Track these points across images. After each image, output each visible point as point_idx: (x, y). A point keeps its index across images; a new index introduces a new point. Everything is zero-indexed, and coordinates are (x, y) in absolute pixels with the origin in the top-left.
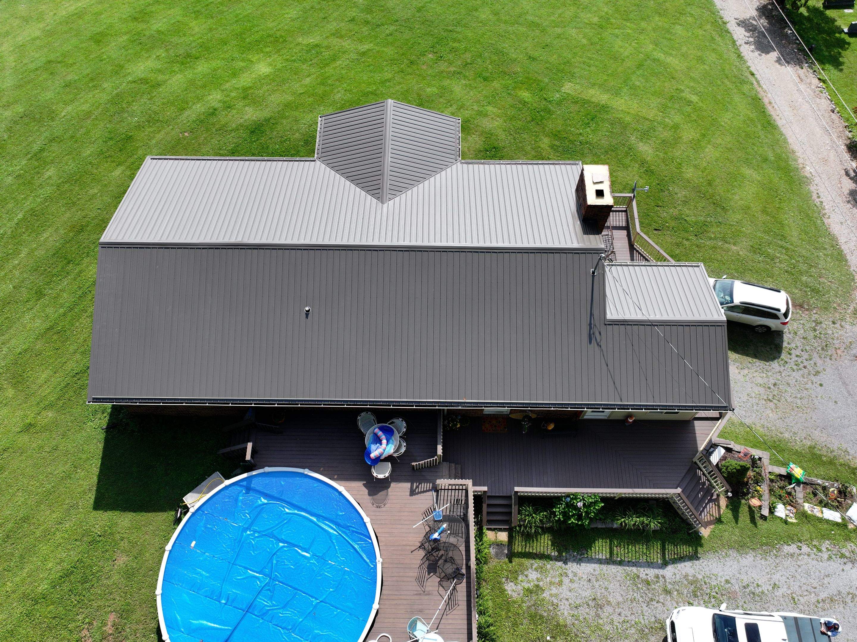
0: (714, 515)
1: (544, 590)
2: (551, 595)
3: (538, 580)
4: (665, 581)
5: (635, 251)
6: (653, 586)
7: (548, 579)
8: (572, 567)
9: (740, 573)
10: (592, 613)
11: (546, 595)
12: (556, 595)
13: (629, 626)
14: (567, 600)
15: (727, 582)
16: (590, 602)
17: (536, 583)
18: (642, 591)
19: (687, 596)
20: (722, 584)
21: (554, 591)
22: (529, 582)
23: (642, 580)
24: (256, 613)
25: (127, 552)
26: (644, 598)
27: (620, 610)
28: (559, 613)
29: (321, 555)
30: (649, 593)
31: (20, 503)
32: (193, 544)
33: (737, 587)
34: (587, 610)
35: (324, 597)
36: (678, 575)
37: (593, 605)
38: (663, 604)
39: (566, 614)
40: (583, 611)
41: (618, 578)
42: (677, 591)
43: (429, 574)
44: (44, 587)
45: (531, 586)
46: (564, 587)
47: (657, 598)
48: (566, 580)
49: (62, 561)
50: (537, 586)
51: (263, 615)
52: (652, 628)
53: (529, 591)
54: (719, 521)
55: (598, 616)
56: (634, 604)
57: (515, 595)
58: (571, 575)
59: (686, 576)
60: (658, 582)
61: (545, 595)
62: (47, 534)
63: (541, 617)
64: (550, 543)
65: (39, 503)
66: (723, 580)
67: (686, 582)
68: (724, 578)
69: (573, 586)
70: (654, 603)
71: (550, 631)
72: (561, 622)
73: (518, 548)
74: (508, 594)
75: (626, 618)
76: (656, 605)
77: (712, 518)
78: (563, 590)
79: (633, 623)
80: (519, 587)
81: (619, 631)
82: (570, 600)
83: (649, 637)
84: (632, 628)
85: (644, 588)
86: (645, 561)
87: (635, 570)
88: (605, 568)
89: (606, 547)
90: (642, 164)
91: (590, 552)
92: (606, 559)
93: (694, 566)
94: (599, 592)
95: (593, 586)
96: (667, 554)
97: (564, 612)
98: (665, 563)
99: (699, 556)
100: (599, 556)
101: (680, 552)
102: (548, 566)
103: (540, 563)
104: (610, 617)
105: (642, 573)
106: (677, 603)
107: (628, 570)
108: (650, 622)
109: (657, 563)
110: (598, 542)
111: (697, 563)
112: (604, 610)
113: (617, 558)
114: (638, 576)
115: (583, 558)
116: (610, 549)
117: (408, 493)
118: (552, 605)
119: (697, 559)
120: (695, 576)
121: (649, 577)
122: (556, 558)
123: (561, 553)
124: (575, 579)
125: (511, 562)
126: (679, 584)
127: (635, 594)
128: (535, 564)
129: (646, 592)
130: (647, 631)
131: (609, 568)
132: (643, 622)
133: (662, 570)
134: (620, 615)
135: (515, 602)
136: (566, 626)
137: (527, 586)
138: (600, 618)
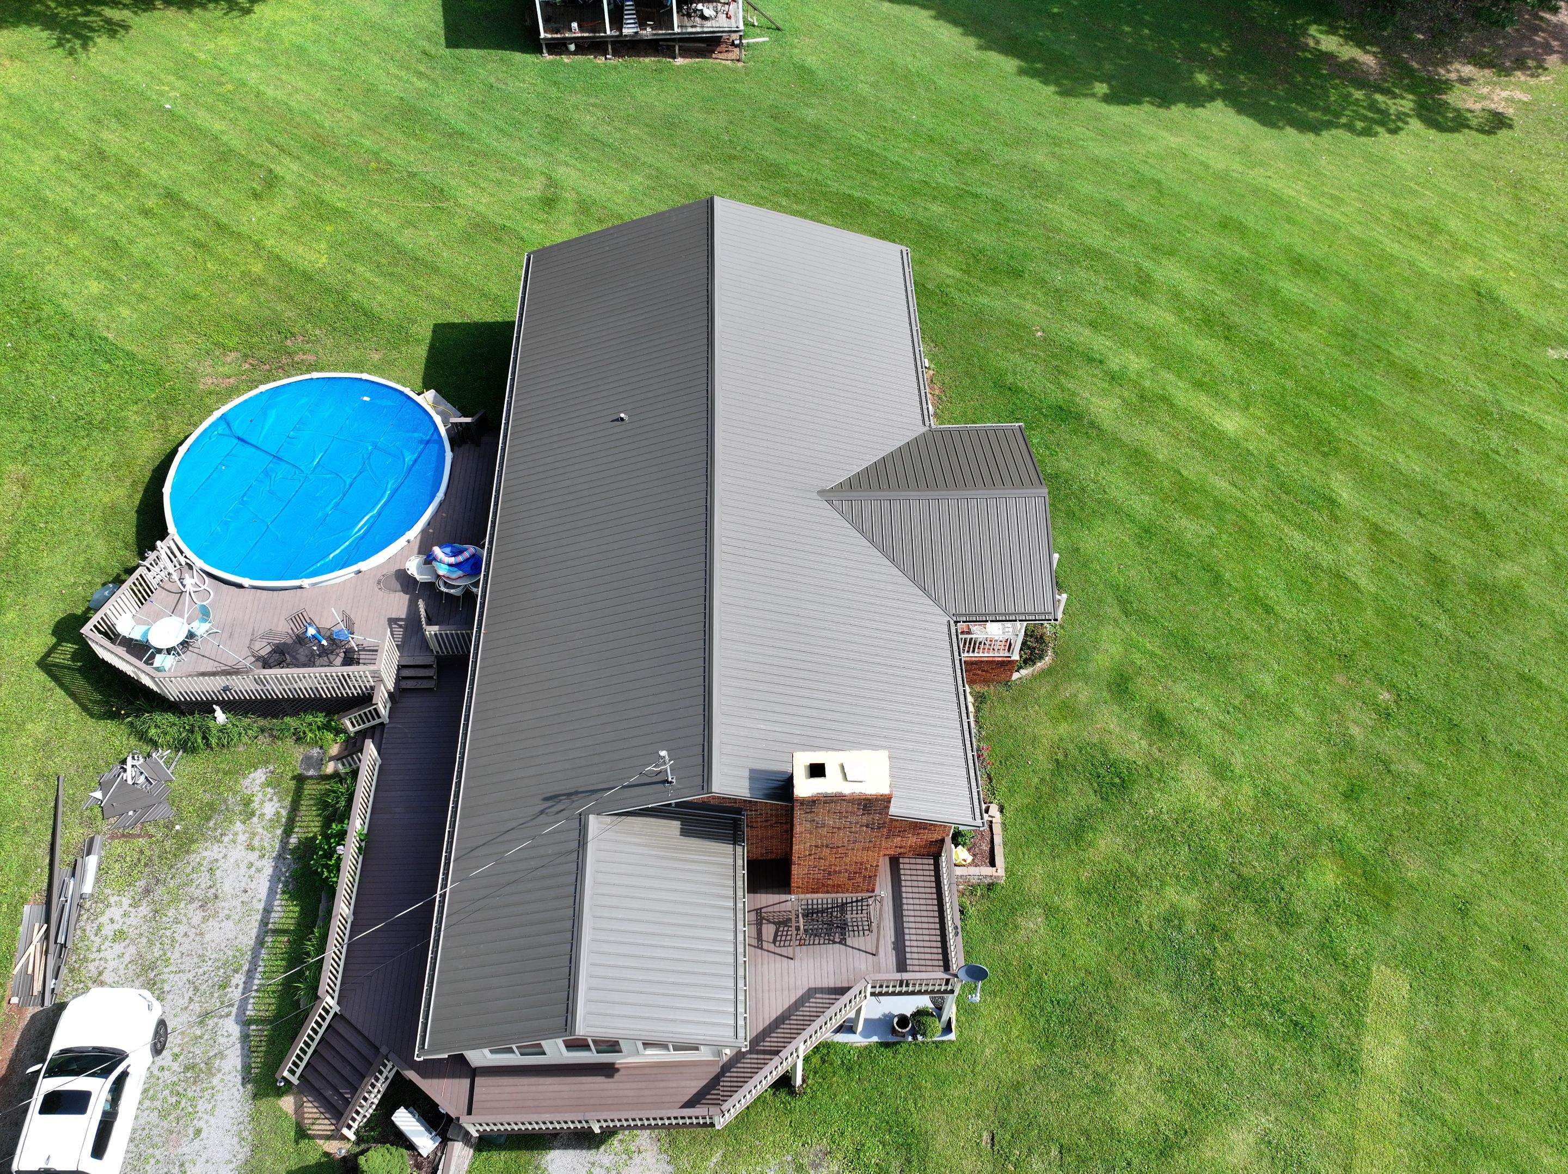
0: (316, 1127)
1: (244, 823)
2: (236, 834)
3: (262, 815)
4: (221, 1017)
6: (216, 995)
7: (260, 830)
8: (268, 867)
9: (207, 1162)
10: (198, 893)
11: (238, 826)
12: (234, 842)
13: (166, 947)
14: (225, 856)
15: (198, 1132)
16: (213, 890)
17: (258, 813)
18: (213, 974)
19: (189, 1052)
20: (195, 1121)
21: (242, 838)
22: (262, 803)
23: (229, 977)
24: (270, 465)
25: (383, 359)
26: (202, 978)
27: (192, 936)
28: (209, 844)
29: (326, 522)
30: (208, 986)
32: (367, 399)
33: (186, 1150)
34: (203, 886)
35: (273, 529)
36: (225, 1040)
37: (209, 895)
38: (186, 1008)
39: (205, 854)
40: (203, 879)
41: (241, 937)
42: (201, 1037)
44: (355, 296)
45: (255, 805)
46: (244, 853)
47: (196, 999)
48: (253, 857)
49: (381, 306)
50: (253, 814)
51: (267, 472)
52: (154, 984)
53: (247, 802)
54: (302, 1133)
55: (192, 900)
56: (196, 960)
57: (247, 782)
58: (259, 864)
59: (223, 1057)
60: (222, 1003)
61: (238, 823)
63: (208, 819)
64: (311, 835)
65: (454, 277)
66: (201, 1124)
67: (211, 1054)
68: (204, 1126)
69: (243, 865)
70: (191, 993)
71: (185, 831)
72: (194, 847)
73: (310, 789)
74: (250, 773)
75: (177, 945)
76: (187, 998)
77: (310, 1121)
78: (238, 853)
79: (169, 954)
80: (257, 789)
81: (162, 932)
82: (223, 861)
83: (141, 979)
85: (216, 980)
86: (255, 987)
87: (246, 968)
88: (259, 917)
89: (289, 921)
90: (1186, 1132)
91: (286, 896)
92: (271, 921)
93: (234, 1073)
94: (224, 906)
95: (236, 896)
96: (260, 1027)
97: (207, 852)
98: (246, 1023)
99: (249, 1086)
100: (279, 908)
101: (259, 1049)
102: (279, 832)
103: (284, 820)
104: (185, 920)
105: (239, 979)
106: (183, 1033)
107: (248, 956)
108: (163, 981)
109: (250, 1007)
110: (297, 909)
111: (239, 1079)
112: (198, 912)
113: (269, 939)
114: (236, 971)
115: (281, 885)
116: (285, 927)
117: (393, 616)
118: (221, 835)
119: (244, 1082)
120: (219, 1071)
121: (230, 990)
122: (287, 843)
123: (292, 852)
124: (253, 869)
125: (294, 778)
126: (211, 1042)
127: (210, 963)
128: (284, 813)
129: (210, 982)
130: (152, 975)
131: (257, 924)
132: (166, 970)
133: (237, 1016)
134: (186, 934)
135: (236, 782)
136: (187, 852)
137: (257, 799)
138: (186, 904)
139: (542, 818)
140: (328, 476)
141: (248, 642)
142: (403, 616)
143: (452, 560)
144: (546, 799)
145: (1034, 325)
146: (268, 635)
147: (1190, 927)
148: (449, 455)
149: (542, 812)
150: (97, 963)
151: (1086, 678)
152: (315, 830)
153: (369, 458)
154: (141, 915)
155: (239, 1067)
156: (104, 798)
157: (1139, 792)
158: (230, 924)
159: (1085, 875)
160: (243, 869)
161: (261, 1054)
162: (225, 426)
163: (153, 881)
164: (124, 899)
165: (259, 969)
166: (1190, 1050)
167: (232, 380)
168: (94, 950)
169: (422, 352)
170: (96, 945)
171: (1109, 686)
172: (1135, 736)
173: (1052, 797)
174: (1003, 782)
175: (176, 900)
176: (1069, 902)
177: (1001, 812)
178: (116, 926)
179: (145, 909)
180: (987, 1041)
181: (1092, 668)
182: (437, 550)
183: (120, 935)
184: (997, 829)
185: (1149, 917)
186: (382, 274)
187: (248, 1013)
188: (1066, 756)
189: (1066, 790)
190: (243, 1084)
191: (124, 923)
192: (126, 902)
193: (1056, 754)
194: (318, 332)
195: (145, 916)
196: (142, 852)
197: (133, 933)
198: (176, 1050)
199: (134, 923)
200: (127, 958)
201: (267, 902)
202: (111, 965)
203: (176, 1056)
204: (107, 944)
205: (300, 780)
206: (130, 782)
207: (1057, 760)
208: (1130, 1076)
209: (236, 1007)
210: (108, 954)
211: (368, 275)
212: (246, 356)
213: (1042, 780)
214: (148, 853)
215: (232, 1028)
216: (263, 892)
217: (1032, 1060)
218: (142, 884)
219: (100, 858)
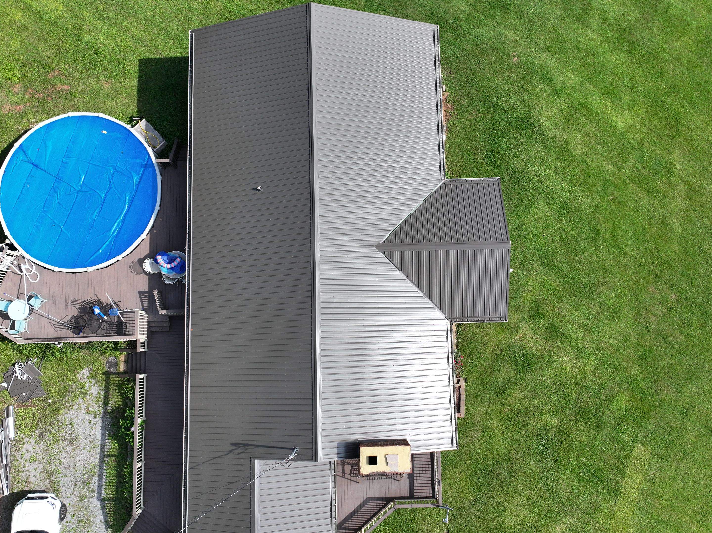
1: (83, 398)
2: (80, 404)
3: (91, 394)
4: (90, 498)
5: (385, 502)
6: (86, 487)
7: (92, 403)
8: (99, 422)
10: (67, 436)
11: (80, 400)
12: (80, 409)
13: (57, 464)
14: (77, 417)
16: (74, 435)
17: (89, 393)
18: (82, 477)
19: (78, 514)
21: (83, 407)
22: (90, 387)
23: (90, 478)
24: (55, 184)
25: (111, 89)
26: (77, 479)
27: (68, 459)
28: (67, 410)
29: (94, 226)
30: (81, 483)
31: (147, 5)
32: (105, 132)
34: (69, 432)
35: (65, 231)
36: (94, 508)
37: (73, 437)
38: (73, 494)
39: (67, 415)
40: (68, 429)
41: (92, 458)
42: (83, 507)
43: (79, 308)
44: (86, 37)
45: (87, 388)
46: (86, 415)
47: (77, 489)
48: (91, 416)
49: (104, 45)
50: (86, 394)
51: (54, 189)
52: (55, 483)
53: (83, 388)
55: (64, 441)
56: (73, 470)
57: (80, 376)
58: (94, 421)
59: (95, 516)
60: (89, 491)
61: (80, 399)
62: (123, 31)
63: (64, 396)
64: (117, 406)
65: (147, 19)
67: (89, 515)
69: (87, 422)
70: (73, 487)
71: (54, 402)
72: (61, 412)
73: (114, 380)
74: (81, 371)
75: (62, 463)
76: (72, 488)
78: (82, 415)
79: (59, 468)
80: (86, 380)
81: (53, 457)
82: (76, 419)
83: (48, 480)
84: (55, 467)
85: (84, 480)
86: (104, 483)
87: (97, 474)
88: (99, 448)
89: (114, 450)
90: (535, 527)
91: (111, 438)
92: (106, 450)
93: (101, 524)
94: (82, 442)
95: (86, 438)
96: (109, 502)
97: (68, 414)
98: (102, 500)
99: (109, 530)
100: (108, 444)
101: (111, 513)
102: (101, 403)
103: (102, 397)
104: (63, 450)
105: (95, 479)
106: (73, 506)
107: (97, 468)
108: (59, 481)
109: (103, 492)
110: (117, 445)
111: (104, 526)
112: (69, 446)
113: (106, 459)
114: (93, 476)
115: (107, 432)
116: (113, 453)
117: (141, 290)
118: (73, 405)
119: (107, 528)
120: (94, 523)
121: (92, 485)
122: (106, 409)
123: (110, 414)
124: (92, 424)
125: (104, 373)
126: (88, 509)
127: (80, 472)
128: (102, 393)
129: (81, 481)
130: (53, 478)
131: (99, 452)
132: (59, 476)
133: (97, 497)
134: (65, 458)
135: (75, 376)
136: (57, 415)
137: (87, 385)
138: (62, 442)
139: (231, 455)
140: (90, 192)
141: (64, 306)
142: (147, 290)
144: (233, 444)
145: (512, 52)
146: (75, 302)
147: (551, 434)
148: (159, 178)
149: (231, 451)
150: (25, 473)
151: (517, 308)
152: (120, 403)
153: (112, 178)
154: (41, 448)
155: (103, 521)
156: (8, 386)
157: (537, 370)
158: (85, 452)
159: (504, 410)
160: (87, 424)
161: (112, 515)
162: (23, 154)
163: (43, 431)
164: (31, 440)
165: (104, 474)
166: (543, 490)
167: (21, 106)
168: (22, 466)
169: (133, 82)
170: (23, 464)
171: (529, 312)
172: (538, 339)
173: (492, 373)
174: (468, 366)
175: (56, 440)
176: (494, 424)
177: (465, 381)
178: (30, 454)
179: (42, 445)
180: (449, 488)
181: (521, 302)
182: (159, 258)
183: (33, 459)
184: (463, 391)
185: (532, 430)
186: (101, 18)
187: (102, 495)
188: (501, 352)
189: (499, 369)
190: (106, 528)
191: (34, 452)
192: (32, 441)
193: (496, 351)
194: (67, 67)
195: (43, 449)
196: (34, 415)
197: (39, 458)
198: (72, 513)
199: (39, 452)
200: (39, 470)
201: (101, 440)
202: (32, 473)
203: (73, 516)
204: (28, 463)
205: (107, 374)
206: (19, 378)
207: (496, 354)
208: (513, 503)
209: (96, 493)
210: (29, 468)
211: (92, 19)
212: (26, 87)
213: (488, 365)
214: (37, 415)
215: (96, 503)
216: (99, 436)
217: (469, 497)
218: (38, 431)
219: (14, 418)
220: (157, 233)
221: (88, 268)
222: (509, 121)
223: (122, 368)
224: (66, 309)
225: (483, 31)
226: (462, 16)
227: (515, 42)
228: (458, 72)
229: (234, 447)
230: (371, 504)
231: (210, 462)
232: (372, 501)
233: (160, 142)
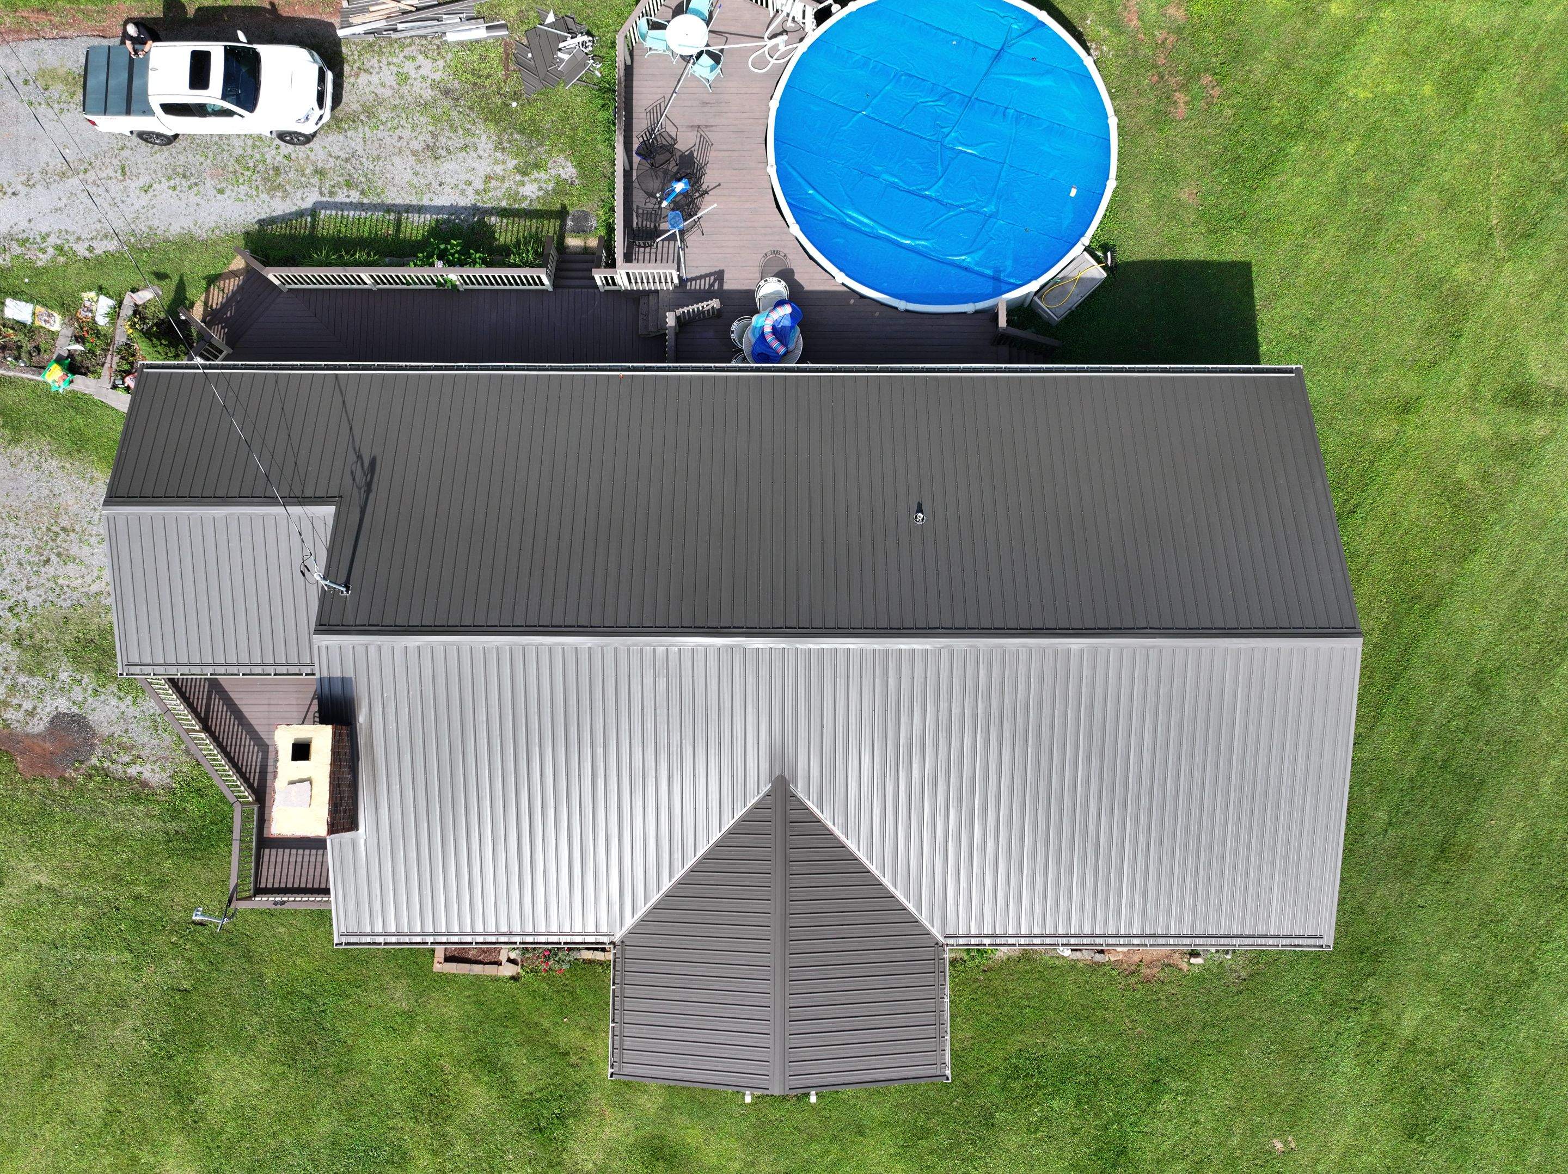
0: (216, 291)
1: (516, 168)
2: (504, 162)
3: (523, 184)
4: (320, 188)
5: (256, 785)
6: (341, 179)
7: (507, 185)
8: (466, 201)
9: (198, 205)
10: (442, 139)
11: (511, 163)
12: (496, 162)
13: (389, 124)
14: (480, 157)
15: (221, 191)
16: (444, 153)
17: (526, 179)
18: (360, 172)
19: (291, 168)
20: (230, 187)
21: (499, 169)
22: (537, 181)
23: (357, 187)
24: (958, 96)
25: (1180, 204)
26: (358, 162)
27: (399, 145)
28: (494, 137)
29: (865, 178)
30: (349, 170)
31: (1379, 276)
32: (1073, 192)
33: (208, 184)
34: (450, 143)
35: (855, 119)
36: (299, 197)
37: (440, 150)
38: (331, 156)
39: (484, 138)
40: (457, 142)
41: (396, 189)
42: (303, 175)
43: (692, 153)
44: (1298, 149)
45: (535, 174)
46: (482, 174)
47: (338, 162)
48: (478, 184)
49: (1281, 187)
50: (525, 174)
51: (947, 95)
52: (354, 121)
53: (537, 166)
54: (212, 280)
55: (434, 136)
56: (375, 153)
57: (561, 161)
58: (470, 191)
59: (284, 198)
60: (333, 186)
61: (515, 162)
62: (1317, 227)
63: (522, 132)
64: (497, 236)
65: (1347, 277)
66: (228, 192)
67: (288, 187)
68: (226, 196)
69: (469, 177)
70: (344, 156)
71: (510, 113)
72: (492, 126)
73: (550, 227)
74: (572, 162)
75: (391, 133)
76: (341, 153)
77: (222, 285)
78: (483, 168)
79: (381, 127)
80: (553, 172)
81: (404, 116)
82: (475, 156)
83: (360, 109)
84: (384, 120)
85: (355, 176)
86: (346, 213)
87: (366, 201)
88: (414, 203)
89: (409, 231)
90: (195, 1122)
91: (433, 224)
92: (410, 215)
93: (268, 211)
94: (429, 168)
95: (436, 177)
96: (309, 225)
97: (485, 138)
98: (314, 212)
99: (256, 226)
100: (422, 219)
101: (288, 229)
102: (504, 204)
103: (517, 206)
104: (415, 134)
105: (355, 197)
106: (308, 157)
107: (376, 200)
108: (356, 129)
109: (328, 212)
110: (420, 237)
111: (263, 216)
112: (423, 144)
113: (392, 216)
114: (362, 192)
115: (445, 217)
116: (403, 229)
117: (726, 276)
118: (503, 149)
119: (261, 222)
120: (271, 198)
121: (345, 191)
122: (491, 214)
123: (481, 222)
124: (464, 187)
125: (564, 207)
126: (299, 185)
127: (371, 167)
128: (524, 205)
129: (354, 171)
130: (362, 117)
131: (407, 202)
132: (367, 128)
133: (320, 202)
134: (400, 138)
135: (562, 150)
136: (486, 120)
137: (542, 175)
138: (431, 132)
139: (352, 457)
140: (939, 167)
141: (697, 123)
142: (726, 287)
143: (768, 329)
144: (373, 462)
145: (1297, 1140)
146: (705, 143)
148: (969, 308)
150: (376, 65)
151: (668, 1109)
152: (502, 240)
153: (970, 211)
154: (422, 92)
155: (274, 214)
156: (546, 26)
157: (528, 1146)
158: (408, 176)
159: (446, 1063)
160: (464, 177)
161: (283, 231)
162: (1025, 30)
163: (456, 94)
164: (440, 73)
165: (363, 213)
166: (273, 1144)
167: (1135, 22)
168: (390, 59)
169: (1196, 251)
170: (395, 60)
171: (660, 1137)
172: (598, 1156)
173: (529, 1040)
174: (544, 985)
175: (436, 120)
176: (420, 1040)
177: (513, 978)
178: (412, 73)
179: (428, 94)
180: (292, 930)
181: (681, 1119)
182: (787, 309)
183: (403, 78)
184: (490, 970)
185: (402, 1129)
186: (1342, 181)
187: (323, 212)
188: (572, 1066)
189: (537, 1059)
190: (258, 221)
191: (415, 79)
192: (437, 76)
193: (575, 1054)
194: (1230, 112)
195: (421, 97)
196: (489, 76)
197: (404, 90)
198: (293, 156)
199: (415, 89)
200: (380, 91)
201: (430, 207)
202: (375, 79)
203: (288, 157)
204: (394, 69)
205: (562, 214)
206: (561, 45)
207: (567, 1054)
208: (250, 1074)
209: (329, 200)
210: (385, 73)
211: (1340, 159)
212: (1179, 30)
213: (546, 1032)
214: (488, 82)
215: (310, 199)
216: (439, 201)
217: (270, 974)
218: (456, 85)
219: (485, 40)
220: (849, 305)
221: (775, 167)
222: (1119, 1118)
223: (573, 242)
224: (692, 126)
225: (1348, 1066)
226: (1385, 1014)
227: (1324, 1148)
228: (1241, 998)
229: (366, 465)
230: (255, 754)
231: (344, 414)
232: (260, 757)
233: (1053, 310)
